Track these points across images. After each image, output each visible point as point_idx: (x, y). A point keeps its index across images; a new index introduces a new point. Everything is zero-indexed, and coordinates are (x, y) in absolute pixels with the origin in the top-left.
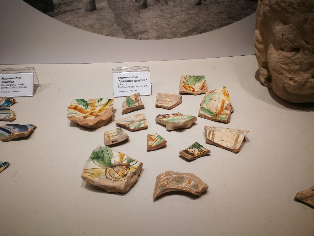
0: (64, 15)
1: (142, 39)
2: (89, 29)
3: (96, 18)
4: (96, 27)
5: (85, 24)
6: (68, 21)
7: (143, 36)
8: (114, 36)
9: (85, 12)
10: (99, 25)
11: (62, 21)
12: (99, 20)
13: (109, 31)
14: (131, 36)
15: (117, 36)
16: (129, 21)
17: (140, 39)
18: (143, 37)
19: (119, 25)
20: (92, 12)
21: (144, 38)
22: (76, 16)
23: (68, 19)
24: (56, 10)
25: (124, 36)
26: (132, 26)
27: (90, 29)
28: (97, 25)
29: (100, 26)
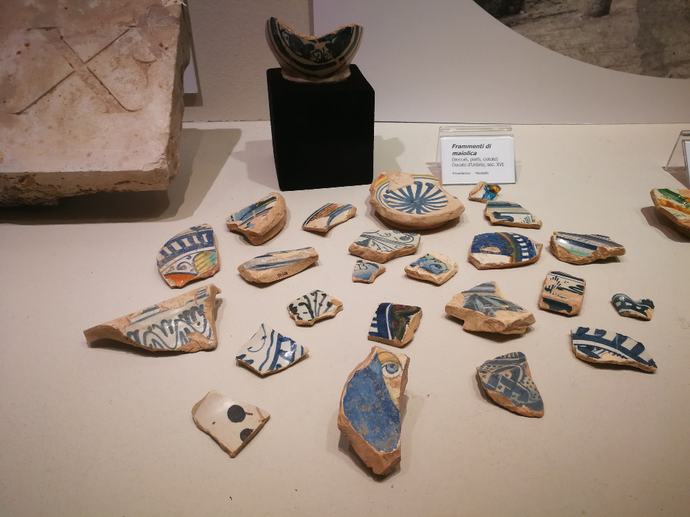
0: (536, 23)
1: (674, 77)
2: (575, 55)
3: (599, 30)
4: (592, 50)
5: (572, 44)
6: (540, 36)
7: (679, 70)
8: (620, 70)
9: (583, 19)
10: (601, 45)
11: (527, 37)
12: (605, 35)
13: (615, 59)
14: (655, 69)
15: (627, 69)
16: (663, 40)
17: (670, 77)
18: (679, 72)
19: (640, 46)
20: (598, 19)
21: (678, 74)
22: (561, 25)
23: (542, 31)
24: (525, 12)
25: (641, 69)
26: (666, 49)
27: (578, 54)
28: (597, 46)
29: (600, 48)
